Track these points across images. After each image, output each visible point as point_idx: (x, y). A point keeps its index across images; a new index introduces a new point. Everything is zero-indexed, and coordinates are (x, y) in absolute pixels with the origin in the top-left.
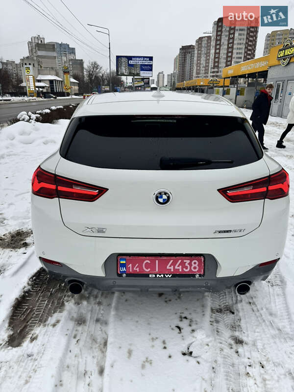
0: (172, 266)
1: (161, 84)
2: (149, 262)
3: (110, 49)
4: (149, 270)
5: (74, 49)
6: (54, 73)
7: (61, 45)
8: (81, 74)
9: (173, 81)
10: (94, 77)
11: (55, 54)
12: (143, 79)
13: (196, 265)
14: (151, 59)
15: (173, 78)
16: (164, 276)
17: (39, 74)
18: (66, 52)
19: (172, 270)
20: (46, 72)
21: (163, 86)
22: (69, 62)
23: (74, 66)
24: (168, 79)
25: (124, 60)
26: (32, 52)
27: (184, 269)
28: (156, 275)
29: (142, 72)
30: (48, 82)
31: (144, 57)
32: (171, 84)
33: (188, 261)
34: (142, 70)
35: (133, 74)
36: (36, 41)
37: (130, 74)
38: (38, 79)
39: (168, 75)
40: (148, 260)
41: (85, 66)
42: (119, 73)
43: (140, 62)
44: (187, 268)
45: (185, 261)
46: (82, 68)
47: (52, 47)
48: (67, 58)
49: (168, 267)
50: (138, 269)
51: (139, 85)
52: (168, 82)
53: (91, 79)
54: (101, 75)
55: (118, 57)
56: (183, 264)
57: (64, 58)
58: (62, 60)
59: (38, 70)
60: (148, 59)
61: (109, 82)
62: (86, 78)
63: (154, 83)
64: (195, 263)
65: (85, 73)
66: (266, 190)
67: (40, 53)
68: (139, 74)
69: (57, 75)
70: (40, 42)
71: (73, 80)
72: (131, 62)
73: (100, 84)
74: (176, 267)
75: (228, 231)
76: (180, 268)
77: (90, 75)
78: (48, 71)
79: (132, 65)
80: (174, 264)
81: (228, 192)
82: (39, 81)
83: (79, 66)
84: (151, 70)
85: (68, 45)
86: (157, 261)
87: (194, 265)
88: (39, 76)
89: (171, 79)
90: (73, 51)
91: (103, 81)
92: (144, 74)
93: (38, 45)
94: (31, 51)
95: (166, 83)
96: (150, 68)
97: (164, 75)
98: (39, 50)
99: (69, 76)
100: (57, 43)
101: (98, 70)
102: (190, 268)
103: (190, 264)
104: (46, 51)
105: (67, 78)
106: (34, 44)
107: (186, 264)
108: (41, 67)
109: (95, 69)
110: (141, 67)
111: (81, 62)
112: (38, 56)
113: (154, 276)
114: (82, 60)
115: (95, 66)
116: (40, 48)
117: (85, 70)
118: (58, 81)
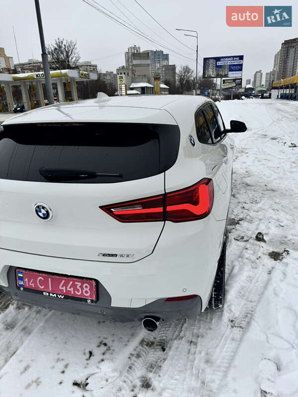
0: (64, 287)
1: (258, 84)
2: (43, 279)
3: (197, 51)
4: (43, 287)
5: (167, 55)
6: (146, 80)
7: (155, 52)
8: (173, 79)
9: (272, 79)
10: (185, 81)
11: (148, 62)
12: (234, 80)
13: (88, 289)
14: (241, 58)
15: (272, 77)
16: (57, 296)
17: (132, 82)
18: (159, 58)
19: (65, 291)
20: (138, 80)
21: (260, 86)
22: (162, 68)
23: (167, 72)
24: (266, 78)
25: (211, 61)
27: (76, 292)
28: (49, 293)
29: (230, 73)
30: (140, 90)
31: (233, 57)
32: (270, 83)
33: (79, 284)
34: (231, 70)
35: (221, 75)
36: (133, 51)
37: (218, 76)
38: (131, 87)
39: (267, 74)
40: (42, 276)
41: (177, 71)
42: (206, 76)
43: (229, 62)
44: (78, 292)
45: (76, 283)
46: (175, 73)
47: (146, 55)
48: (160, 65)
49: (60, 288)
50: (33, 284)
51: (230, 86)
52: (266, 81)
53: (181, 84)
54: (192, 78)
55: (205, 60)
56: (74, 286)
57: (158, 65)
58: (155, 67)
59: (132, 78)
60: (238, 59)
61: (200, 85)
62: (177, 83)
63: (250, 84)
64: (86, 287)
65: (177, 78)
66: (162, 211)
67: (135, 62)
68: (227, 74)
69: (149, 82)
70: (135, 52)
71: (163, 86)
72: (219, 63)
73: (191, 89)
74: (68, 289)
75: (112, 255)
76: (72, 289)
77: (181, 80)
78: (141, 79)
79: (220, 67)
80: (66, 285)
81: (112, 210)
82: (132, 89)
83: (171, 72)
84: (241, 70)
85: (162, 52)
86: (50, 279)
87: (85, 289)
88: (133, 84)
89: (270, 77)
90: (166, 57)
91: (194, 85)
92: (233, 75)
93: (135, 55)
94: (127, 61)
95: (263, 83)
96: (240, 68)
97: (262, 74)
98: (134, 59)
99: (159, 82)
100: (152, 51)
101: (189, 75)
102: (82, 292)
103: (81, 287)
104: (140, 59)
105: (157, 85)
106: (130, 54)
107: (78, 287)
108: (135, 75)
109: (186, 74)
110: (230, 67)
111: (173, 68)
112: (133, 65)
113: (48, 294)
114: (174, 65)
115: (187, 70)
116: (135, 58)
117: (177, 76)
118: (149, 87)
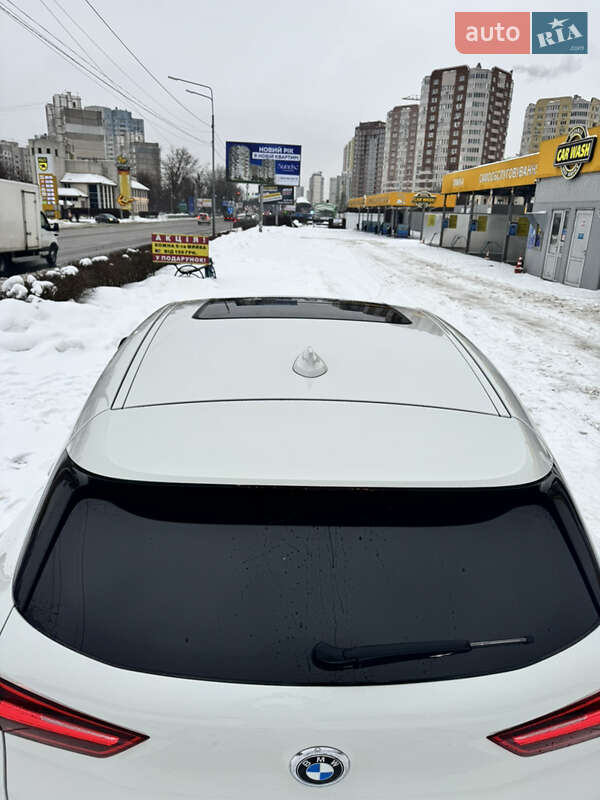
1: (316, 198)
3: (213, 127)
5: (140, 122)
6: (99, 169)
7: (115, 113)
8: (154, 173)
9: (341, 192)
10: (180, 179)
11: (101, 131)
12: (281, 188)
14: (297, 149)
15: (341, 187)
17: (67, 170)
18: (124, 126)
20: (81, 167)
21: (322, 203)
22: (131, 147)
23: (141, 155)
24: (331, 189)
25: (241, 150)
26: (54, 125)
29: (278, 176)
30: (86, 188)
31: (283, 146)
32: (337, 197)
34: (279, 171)
35: (261, 179)
36: (64, 104)
37: (254, 180)
38: (64, 180)
39: (332, 179)
41: (164, 156)
42: (232, 177)
43: (275, 156)
46: (157, 161)
47: (95, 116)
48: (125, 140)
51: (273, 199)
52: (331, 194)
53: (174, 183)
54: (195, 175)
55: (230, 145)
57: (121, 140)
58: (116, 143)
59: (66, 162)
60: (291, 150)
61: (210, 189)
62: (165, 181)
63: (302, 195)
65: (163, 171)
67: (70, 128)
68: (273, 179)
69: (105, 174)
70: (71, 106)
71: (136, 185)
72: (256, 156)
73: (193, 195)
77: (173, 176)
78: (86, 165)
79: (259, 162)
82: (67, 185)
83: (149, 156)
84: (297, 172)
85: (130, 114)
88: (68, 174)
89: (338, 188)
90: (138, 126)
91: (200, 188)
92: (281, 180)
93: (67, 112)
94: (52, 123)
95: (326, 197)
96: (295, 168)
97: (323, 179)
98: (68, 121)
99: (128, 177)
100: (106, 109)
101: (189, 166)
104: (83, 124)
105: (125, 180)
106: (59, 110)
108: (72, 157)
109: (182, 164)
111: (155, 149)
112: (66, 134)
114: (157, 145)
115: (184, 157)
116: (71, 119)
117: (162, 166)
118: (105, 185)
